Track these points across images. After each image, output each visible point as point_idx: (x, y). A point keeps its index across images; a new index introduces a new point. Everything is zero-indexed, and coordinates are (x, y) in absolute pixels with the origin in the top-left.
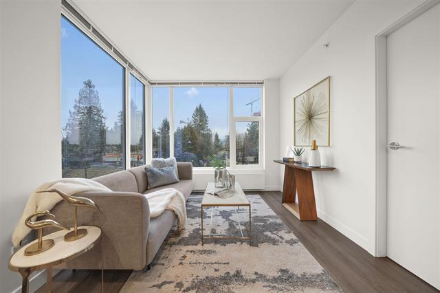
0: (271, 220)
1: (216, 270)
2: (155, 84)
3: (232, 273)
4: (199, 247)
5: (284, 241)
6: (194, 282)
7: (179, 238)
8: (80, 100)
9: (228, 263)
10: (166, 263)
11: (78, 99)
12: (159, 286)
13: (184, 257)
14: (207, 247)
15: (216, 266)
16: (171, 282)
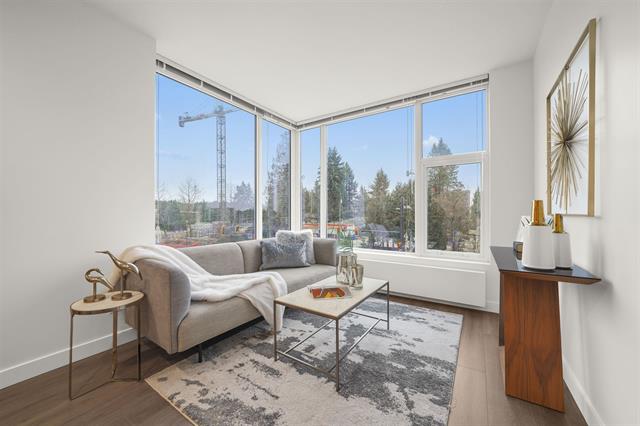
0: (429, 368)
1: (255, 398)
2: (301, 126)
3: (269, 412)
4: (269, 362)
5: (408, 412)
6: (219, 397)
7: (261, 342)
8: (279, 157)
9: (277, 397)
10: (219, 363)
11: (275, 157)
12: (189, 383)
13: (242, 365)
14: (279, 366)
15: (259, 393)
16: (201, 385)
